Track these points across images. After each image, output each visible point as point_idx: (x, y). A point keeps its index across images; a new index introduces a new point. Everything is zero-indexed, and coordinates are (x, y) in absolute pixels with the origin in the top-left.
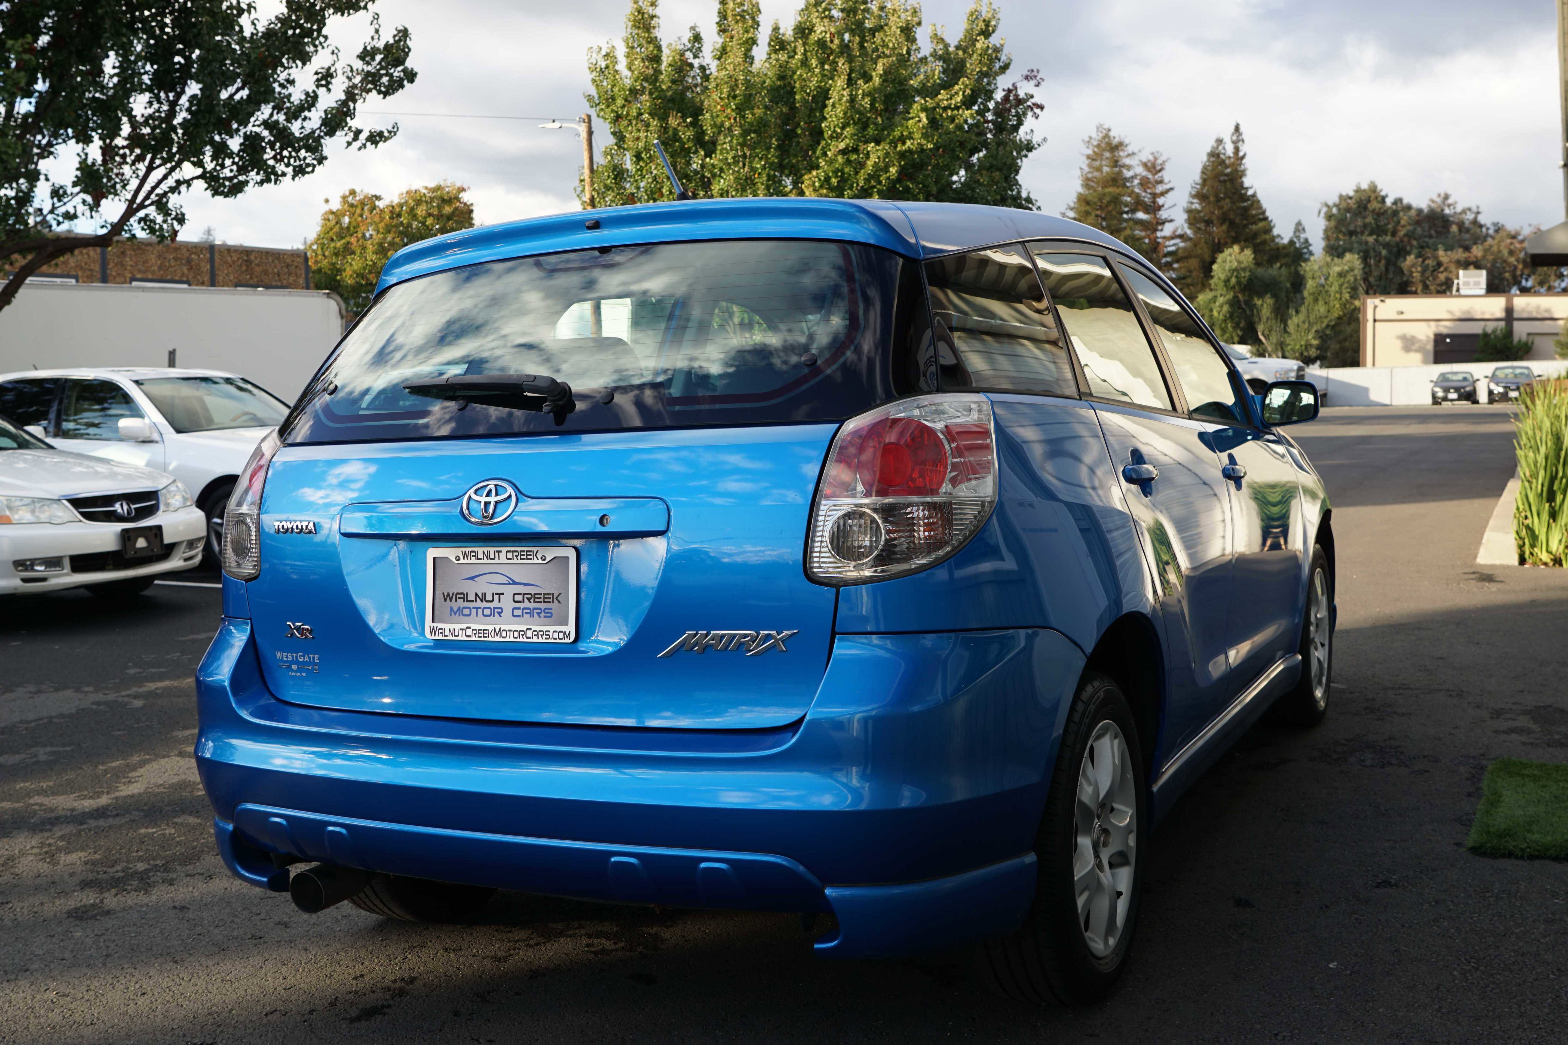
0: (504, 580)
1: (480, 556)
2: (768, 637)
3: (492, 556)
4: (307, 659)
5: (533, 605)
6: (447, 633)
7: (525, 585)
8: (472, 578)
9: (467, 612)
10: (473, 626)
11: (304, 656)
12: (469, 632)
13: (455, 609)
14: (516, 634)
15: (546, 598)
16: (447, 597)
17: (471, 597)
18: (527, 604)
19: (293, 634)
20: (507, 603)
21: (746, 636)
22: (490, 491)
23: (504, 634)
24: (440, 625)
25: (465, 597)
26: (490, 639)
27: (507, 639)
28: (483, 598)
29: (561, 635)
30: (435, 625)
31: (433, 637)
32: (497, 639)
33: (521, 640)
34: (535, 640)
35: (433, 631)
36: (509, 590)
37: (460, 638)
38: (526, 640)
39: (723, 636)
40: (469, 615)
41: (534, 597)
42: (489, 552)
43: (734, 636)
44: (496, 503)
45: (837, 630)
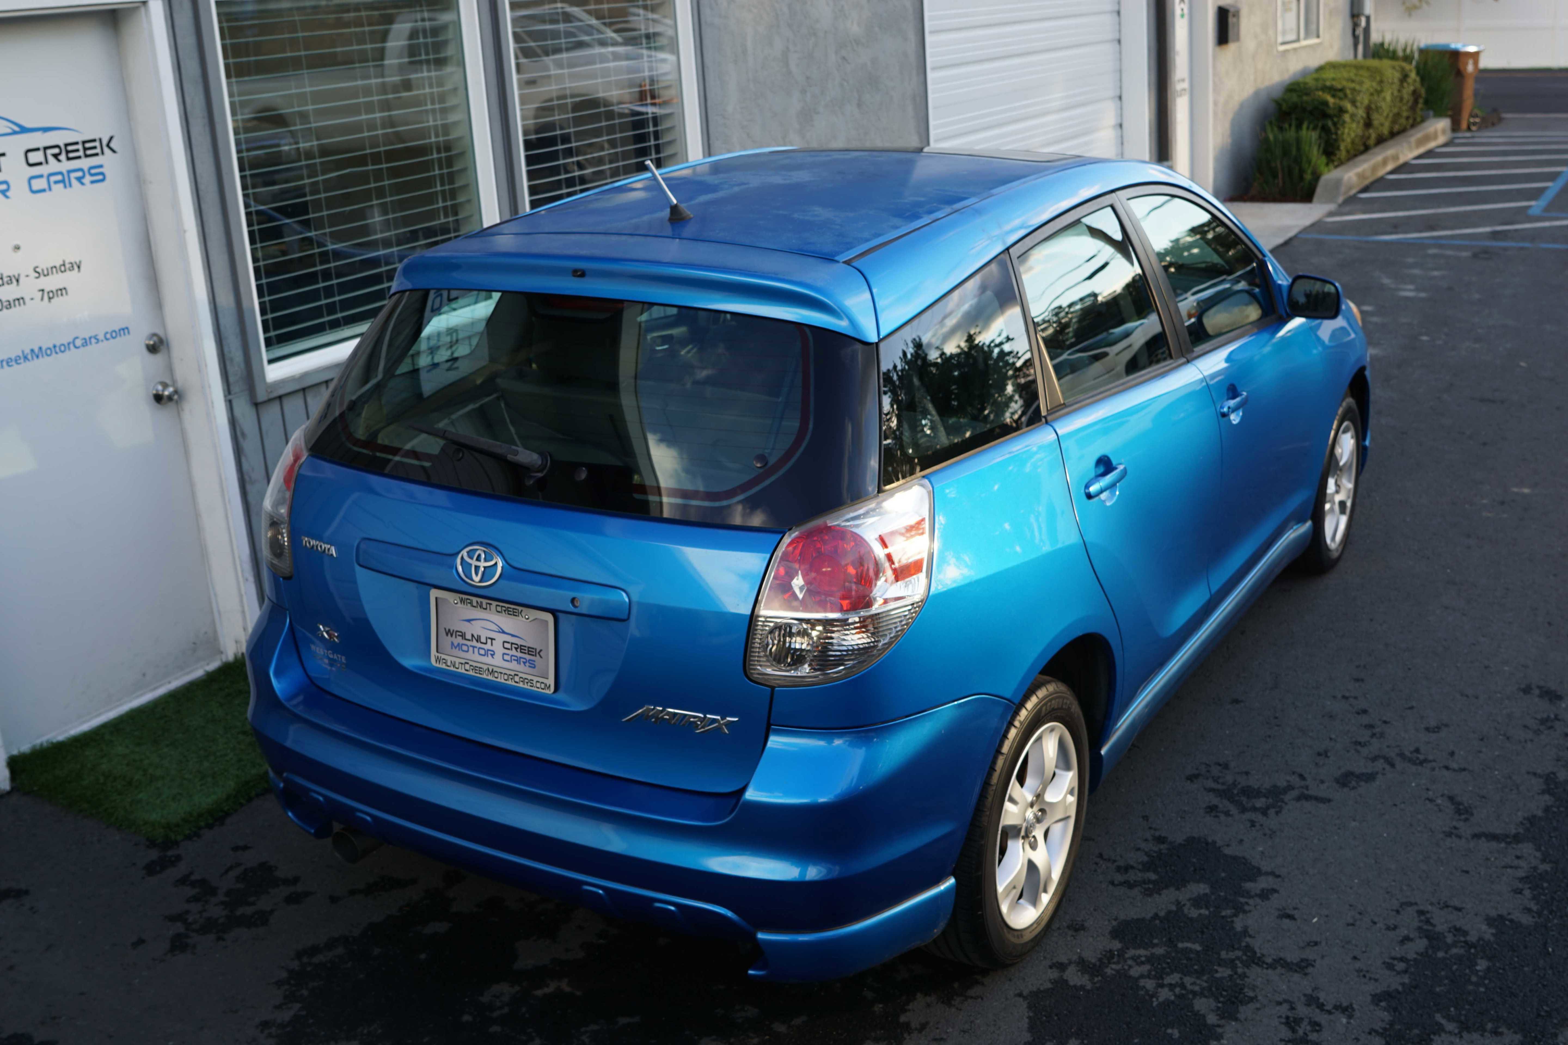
0: (495, 628)
1: (475, 604)
2: (714, 721)
3: (484, 606)
4: (335, 657)
5: (519, 654)
6: (449, 664)
7: (513, 636)
8: (469, 621)
9: (465, 648)
10: (471, 663)
11: (333, 654)
12: (467, 667)
13: (456, 644)
14: (506, 677)
15: (530, 651)
16: (449, 632)
17: (469, 637)
18: (514, 652)
19: (323, 635)
20: (498, 647)
21: (695, 717)
22: (479, 556)
23: (496, 675)
24: (443, 656)
25: (463, 636)
26: (484, 676)
27: (498, 680)
28: (478, 640)
29: (543, 686)
30: (440, 655)
31: (438, 665)
32: (490, 677)
33: (510, 682)
34: (521, 685)
35: (438, 660)
36: (500, 638)
37: (459, 670)
38: (514, 684)
39: (675, 714)
40: (467, 651)
41: (520, 648)
42: (481, 603)
43: (686, 715)
44: (485, 567)
45: (772, 722)
